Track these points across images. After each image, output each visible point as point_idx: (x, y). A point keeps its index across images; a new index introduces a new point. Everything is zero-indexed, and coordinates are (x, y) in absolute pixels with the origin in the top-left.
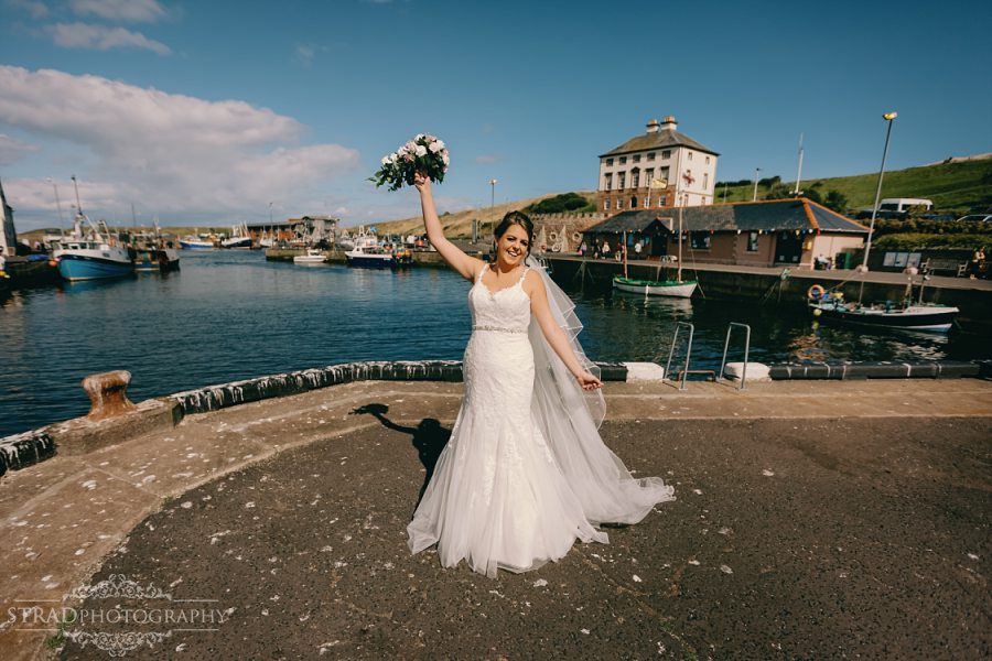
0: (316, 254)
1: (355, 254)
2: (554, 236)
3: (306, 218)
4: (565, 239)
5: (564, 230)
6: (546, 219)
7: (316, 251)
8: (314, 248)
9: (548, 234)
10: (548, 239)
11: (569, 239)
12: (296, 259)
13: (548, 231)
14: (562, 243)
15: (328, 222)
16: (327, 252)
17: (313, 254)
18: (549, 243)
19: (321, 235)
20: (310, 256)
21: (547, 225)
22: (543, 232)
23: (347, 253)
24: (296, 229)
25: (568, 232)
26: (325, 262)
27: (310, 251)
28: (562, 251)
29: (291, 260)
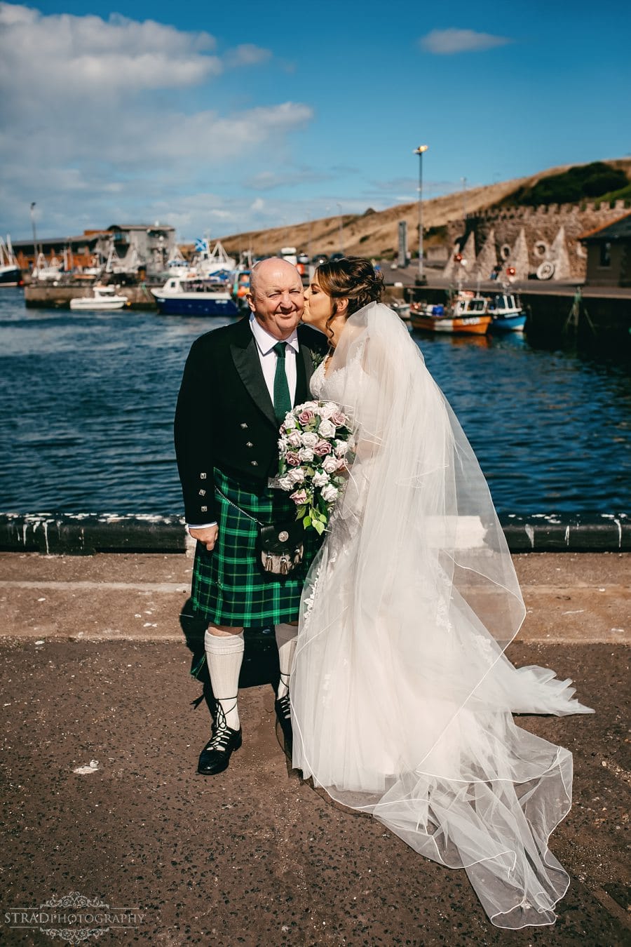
0: (109, 294)
1: (169, 292)
2: (542, 249)
3: (114, 228)
4: (562, 252)
5: (560, 237)
6: (526, 216)
7: (110, 289)
8: (107, 284)
9: (530, 245)
10: (531, 255)
11: (572, 253)
12: (75, 304)
13: (532, 238)
14: (558, 262)
15: (155, 233)
16: (129, 291)
17: (103, 294)
18: (534, 262)
19: (140, 257)
20: (98, 299)
21: (527, 226)
22: (522, 241)
23: (155, 291)
24: (98, 250)
25: (568, 239)
26: (125, 307)
27: (99, 288)
28: (557, 277)
29: (66, 307)
